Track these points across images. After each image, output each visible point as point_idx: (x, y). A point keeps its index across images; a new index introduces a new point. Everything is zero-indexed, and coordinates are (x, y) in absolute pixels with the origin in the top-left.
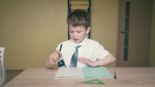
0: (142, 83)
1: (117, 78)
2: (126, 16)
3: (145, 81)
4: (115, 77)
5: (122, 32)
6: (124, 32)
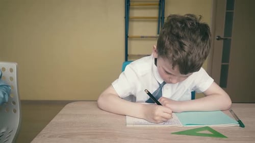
2: (227, 10)
5: (219, 38)
6: (223, 37)
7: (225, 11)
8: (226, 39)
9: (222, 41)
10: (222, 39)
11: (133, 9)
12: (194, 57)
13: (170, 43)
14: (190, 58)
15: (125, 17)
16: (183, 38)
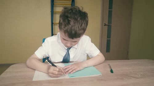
0: (139, 76)
1: (114, 72)
2: (109, 9)
3: (142, 74)
4: (112, 71)
5: (105, 25)
6: (107, 24)
7: (108, 10)
8: (109, 25)
9: (107, 26)
10: (107, 25)
11: (56, 6)
12: (76, 28)
13: (63, 21)
14: (73, 28)
15: (51, 12)
16: (70, 18)
